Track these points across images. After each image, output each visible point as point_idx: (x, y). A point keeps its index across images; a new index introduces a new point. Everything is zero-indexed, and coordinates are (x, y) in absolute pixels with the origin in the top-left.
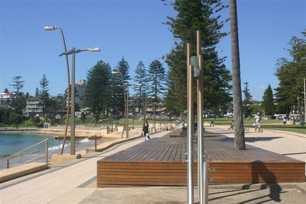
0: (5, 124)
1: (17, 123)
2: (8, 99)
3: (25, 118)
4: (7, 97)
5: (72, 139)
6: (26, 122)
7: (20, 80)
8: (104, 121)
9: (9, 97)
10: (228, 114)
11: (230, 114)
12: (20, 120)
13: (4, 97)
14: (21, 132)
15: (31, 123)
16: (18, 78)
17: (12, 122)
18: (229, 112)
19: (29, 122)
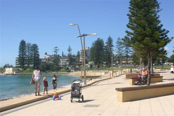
0: (51, 71)
1: (57, 71)
2: (49, 58)
3: (61, 68)
4: (48, 57)
5: (85, 77)
6: (62, 70)
7: (57, 49)
8: (102, 68)
9: (49, 57)
10: (166, 63)
11: (167, 63)
12: (59, 69)
13: (46, 57)
14: (59, 75)
15: (64, 70)
16: (56, 47)
17: (55, 70)
18: (166, 62)
19: (63, 69)
